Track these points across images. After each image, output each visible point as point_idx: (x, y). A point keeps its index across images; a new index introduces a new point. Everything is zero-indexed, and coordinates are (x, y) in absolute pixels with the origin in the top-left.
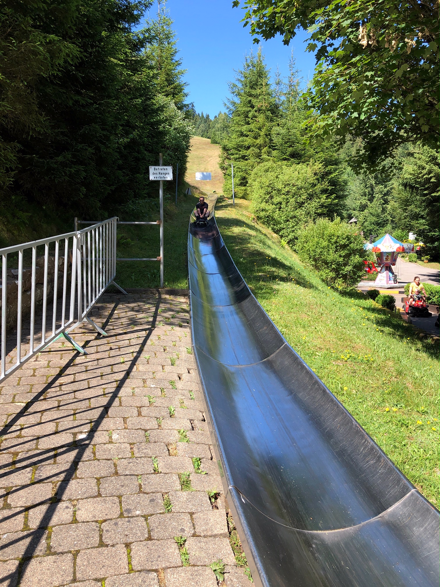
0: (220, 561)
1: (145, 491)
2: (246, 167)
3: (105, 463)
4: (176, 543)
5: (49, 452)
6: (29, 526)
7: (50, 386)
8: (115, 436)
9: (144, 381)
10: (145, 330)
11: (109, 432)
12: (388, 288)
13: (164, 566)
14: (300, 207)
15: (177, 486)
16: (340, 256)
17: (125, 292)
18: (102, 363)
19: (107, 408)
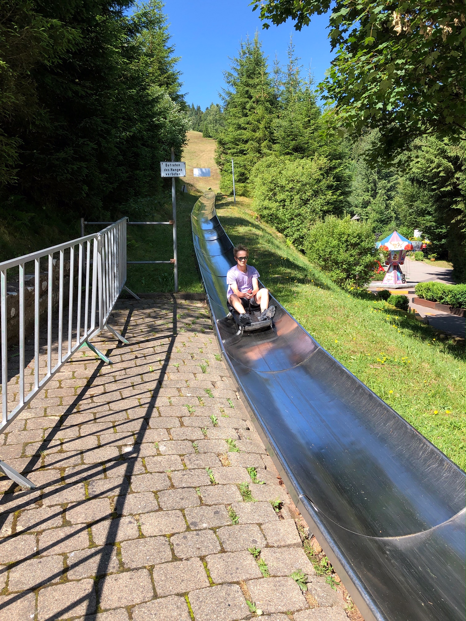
0: (300, 571)
1: (207, 503)
2: (245, 162)
3: (159, 476)
4: (252, 554)
5: (97, 467)
6: (95, 543)
7: (80, 397)
8: (162, 448)
9: (179, 390)
10: (168, 337)
11: (155, 443)
12: (397, 288)
13: (244, 578)
14: (305, 204)
15: (238, 497)
16: (351, 256)
17: (138, 298)
18: (131, 372)
19: (146, 419)
